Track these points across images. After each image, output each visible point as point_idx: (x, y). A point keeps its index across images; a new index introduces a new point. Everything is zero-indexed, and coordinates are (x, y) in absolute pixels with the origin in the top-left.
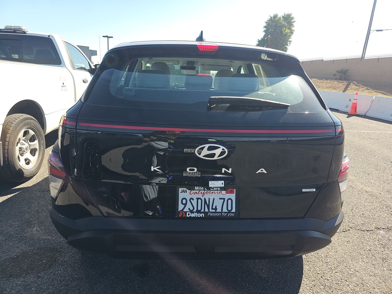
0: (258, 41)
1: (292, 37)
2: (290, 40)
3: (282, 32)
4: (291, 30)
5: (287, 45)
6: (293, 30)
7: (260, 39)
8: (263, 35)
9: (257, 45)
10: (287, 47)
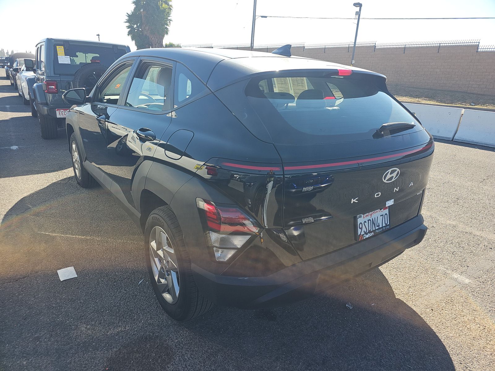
0: (128, 15)
1: (171, 15)
2: (169, 18)
3: (158, 8)
4: (168, 5)
5: (167, 25)
6: (171, 6)
7: (130, 13)
8: (133, 8)
9: (127, 21)
10: (168, 27)
